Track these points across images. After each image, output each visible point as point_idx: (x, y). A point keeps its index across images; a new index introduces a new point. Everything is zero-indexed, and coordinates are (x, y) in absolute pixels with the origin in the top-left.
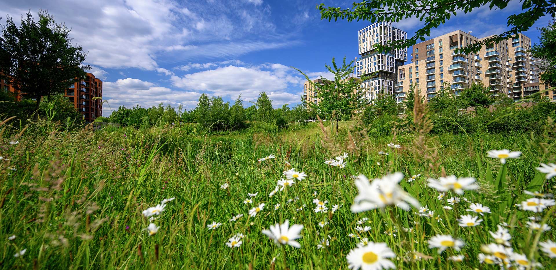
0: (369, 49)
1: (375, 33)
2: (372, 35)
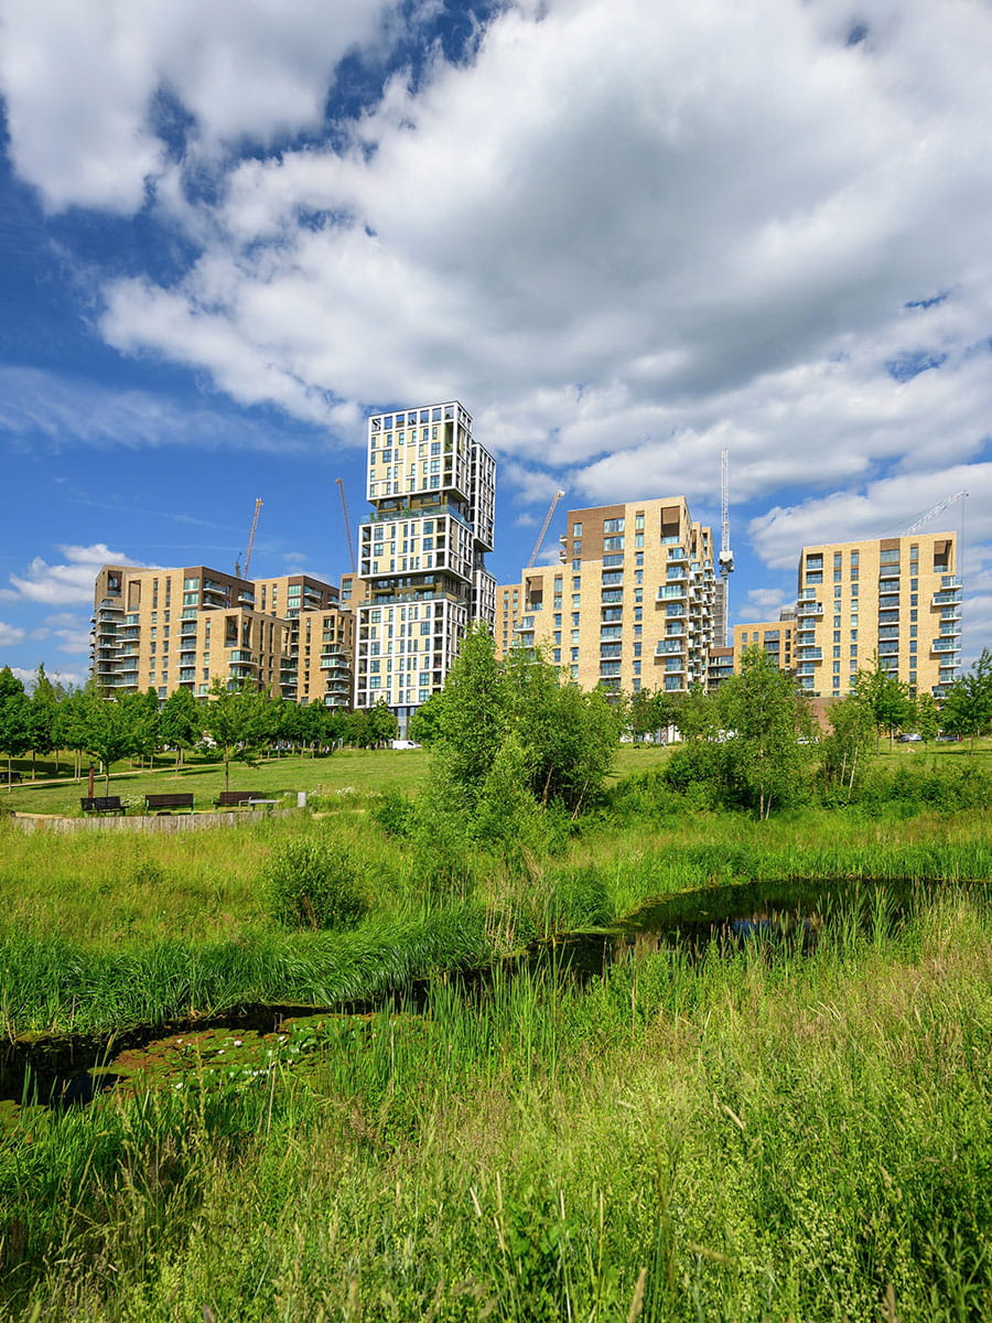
0: (404, 490)
1: (430, 441)
2: (418, 443)
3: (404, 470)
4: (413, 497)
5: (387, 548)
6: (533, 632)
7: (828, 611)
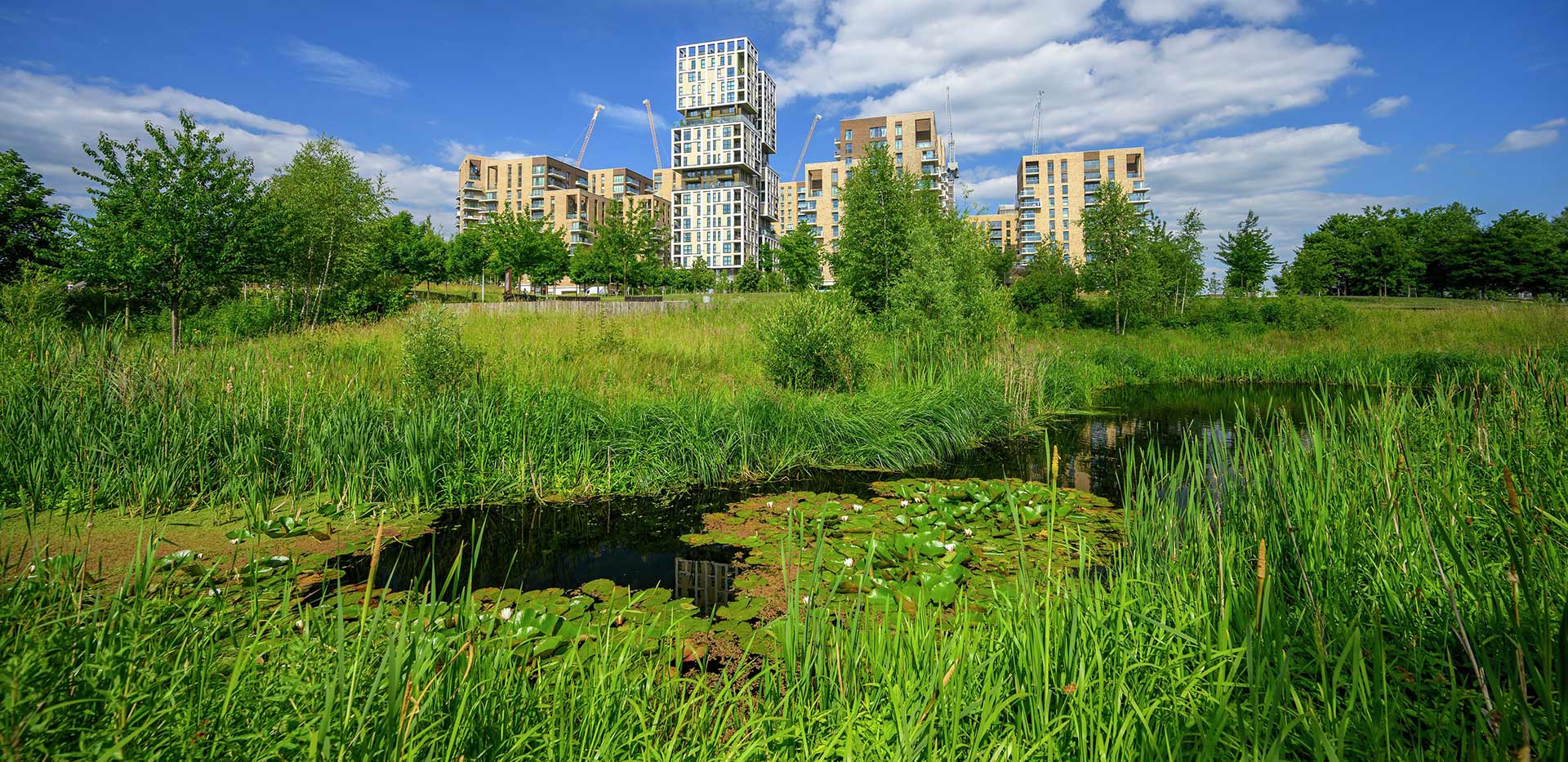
0: (706, 103)
1: (726, 66)
2: (716, 68)
3: (706, 88)
4: (713, 108)
5: (694, 147)
6: (815, 213)
7: (1044, 204)
